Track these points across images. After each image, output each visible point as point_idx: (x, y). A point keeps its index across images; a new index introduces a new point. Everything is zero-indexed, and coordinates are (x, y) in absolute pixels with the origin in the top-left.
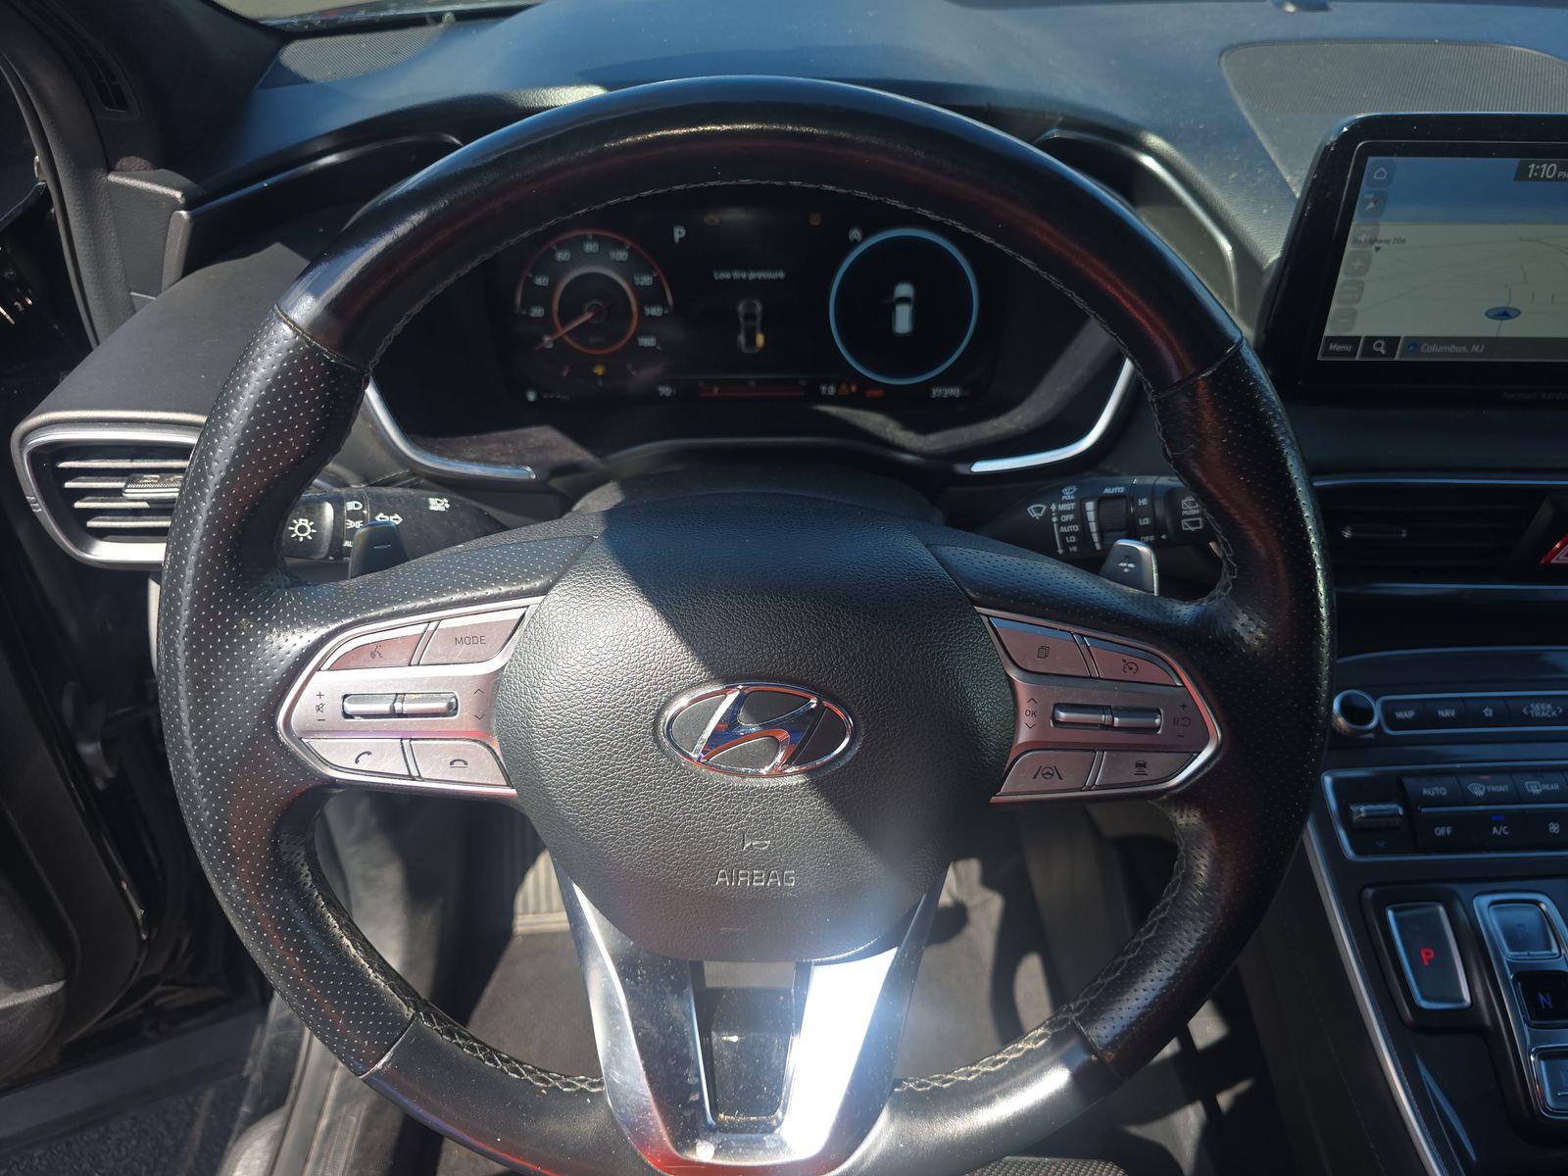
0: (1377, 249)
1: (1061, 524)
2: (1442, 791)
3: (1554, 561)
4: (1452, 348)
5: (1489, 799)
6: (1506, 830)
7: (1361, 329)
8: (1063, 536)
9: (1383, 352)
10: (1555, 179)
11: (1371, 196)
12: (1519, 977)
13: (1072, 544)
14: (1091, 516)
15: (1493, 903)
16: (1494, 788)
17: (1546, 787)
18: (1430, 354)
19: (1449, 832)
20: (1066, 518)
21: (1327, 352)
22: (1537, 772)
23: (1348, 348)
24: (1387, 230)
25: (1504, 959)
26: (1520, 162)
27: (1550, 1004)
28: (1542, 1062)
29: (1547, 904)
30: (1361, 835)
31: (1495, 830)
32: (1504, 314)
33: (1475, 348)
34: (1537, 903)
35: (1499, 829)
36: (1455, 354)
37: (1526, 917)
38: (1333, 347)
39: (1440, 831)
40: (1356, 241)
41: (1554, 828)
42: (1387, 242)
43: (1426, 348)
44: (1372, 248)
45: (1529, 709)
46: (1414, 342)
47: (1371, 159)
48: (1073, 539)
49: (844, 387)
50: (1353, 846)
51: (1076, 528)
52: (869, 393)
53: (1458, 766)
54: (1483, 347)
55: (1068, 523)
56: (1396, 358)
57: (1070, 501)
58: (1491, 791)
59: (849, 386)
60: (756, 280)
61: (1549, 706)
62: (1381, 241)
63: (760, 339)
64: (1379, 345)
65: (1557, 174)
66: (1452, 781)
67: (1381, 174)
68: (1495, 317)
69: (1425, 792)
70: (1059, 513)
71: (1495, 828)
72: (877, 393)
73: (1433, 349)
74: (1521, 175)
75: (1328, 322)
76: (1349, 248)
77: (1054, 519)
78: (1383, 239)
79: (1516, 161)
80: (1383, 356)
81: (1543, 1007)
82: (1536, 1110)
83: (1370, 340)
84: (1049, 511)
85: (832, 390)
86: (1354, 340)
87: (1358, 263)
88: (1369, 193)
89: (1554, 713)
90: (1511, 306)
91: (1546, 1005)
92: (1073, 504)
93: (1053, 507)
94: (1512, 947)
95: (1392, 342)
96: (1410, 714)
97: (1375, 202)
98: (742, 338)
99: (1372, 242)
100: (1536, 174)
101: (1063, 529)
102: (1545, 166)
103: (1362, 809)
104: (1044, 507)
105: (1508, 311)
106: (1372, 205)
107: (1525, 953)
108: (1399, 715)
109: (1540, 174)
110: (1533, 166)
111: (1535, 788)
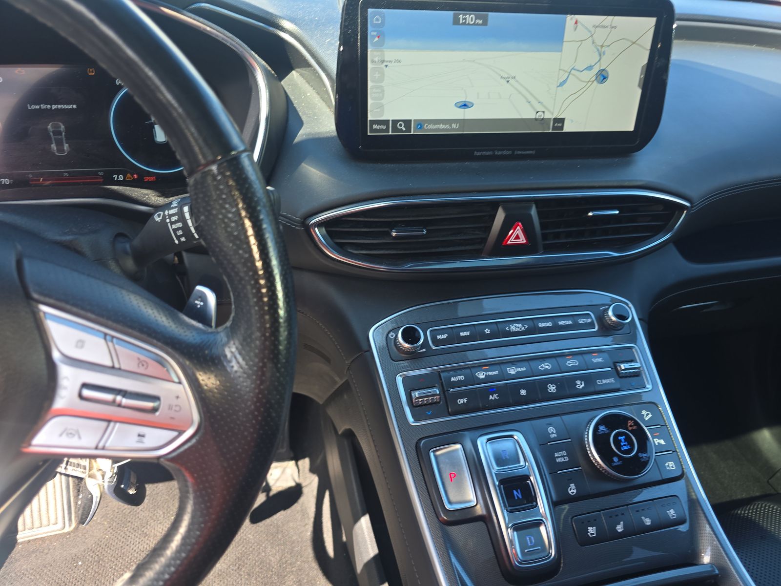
0: (386, 66)
1: (172, 223)
2: (462, 378)
3: (509, 243)
4: (441, 126)
5: (488, 379)
6: (497, 396)
7: (389, 115)
8: (175, 230)
9: (404, 129)
10: (474, 24)
11: (375, 33)
12: (501, 482)
13: (181, 236)
14: (187, 216)
15: (489, 440)
16: (490, 373)
17: (518, 370)
18: (430, 130)
19: (465, 401)
20: (174, 219)
21: (372, 130)
22: (514, 362)
23: (384, 127)
24: (389, 55)
25: (493, 472)
26: (454, 13)
27: (520, 496)
28: (515, 533)
29: (518, 436)
30: (417, 409)
31: (491, 397)
32: (465, 106)
33: (454, 126)
34: (511, 436)
35: (493, 396)
36: (443, 130)
37: (506, 446)
38: (375, 127)
39: (461, 401)
40: (373, 62)
41: (523, 392)
42: (390, 62)
43: (427, 126)
44: (383, 66)
45: (510, 327)
46: (420, 123)
47: (370, 10)
48: (180, 233)
49: (129, 175)
50: (413, 416)
51: (180, 225)
52: (146, 179)
53: (471, 363)
54: (458, 125)
55: (175, 222)
56: (412, 133)
57: (175, 207)
58: (489, 375)
59: (132, 175)
60: (57, 109)
61: (520, 325)
62: (387, 62)
63: (66, 147)
64: (401, 125)
65: (475, 22)
66: (468, 371)
67: (377, 20)
68: (460, 107)
69: (453, 379)
70: (170, 216)
71: (491, 396)
72: (152, 179)
73: (431, 127)
74: (456, 21)
75: (369, 111)
76: (370, 66)
77: (168, 221)
78: (388, 60)
79: (451, 13)
80: (404, 132)
81: (516, 498)
82: (513, 562)
83: (395, 122)
84: (164, 216)
85: (121, 178)
86: (386, 122)
87: (377, 75)
88: (373, 31)
89: (523, 329)
90: (467, 100)
91: (518, 496)
92: (177, 209)
93: (166, 213)
94: (498, 464)
95: (407, 123)
96: (445, 336)
97: (378, 37)
98: (54, 146)
99: (382, 62)
100: (464, 21)
101: (174, 226)
102: (468, 16)
103: (417, 393)
104: (162, 213)
105: (467, 103)
106: (376, 39)
107: (506, 467)
108: (439, 337)
109: (466, 21)
110: (461, 16)
111: (512, 371)
